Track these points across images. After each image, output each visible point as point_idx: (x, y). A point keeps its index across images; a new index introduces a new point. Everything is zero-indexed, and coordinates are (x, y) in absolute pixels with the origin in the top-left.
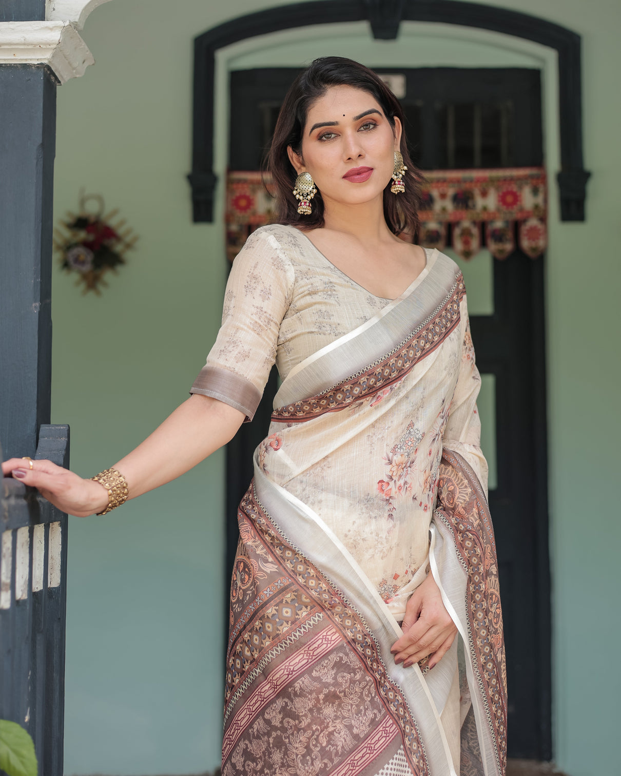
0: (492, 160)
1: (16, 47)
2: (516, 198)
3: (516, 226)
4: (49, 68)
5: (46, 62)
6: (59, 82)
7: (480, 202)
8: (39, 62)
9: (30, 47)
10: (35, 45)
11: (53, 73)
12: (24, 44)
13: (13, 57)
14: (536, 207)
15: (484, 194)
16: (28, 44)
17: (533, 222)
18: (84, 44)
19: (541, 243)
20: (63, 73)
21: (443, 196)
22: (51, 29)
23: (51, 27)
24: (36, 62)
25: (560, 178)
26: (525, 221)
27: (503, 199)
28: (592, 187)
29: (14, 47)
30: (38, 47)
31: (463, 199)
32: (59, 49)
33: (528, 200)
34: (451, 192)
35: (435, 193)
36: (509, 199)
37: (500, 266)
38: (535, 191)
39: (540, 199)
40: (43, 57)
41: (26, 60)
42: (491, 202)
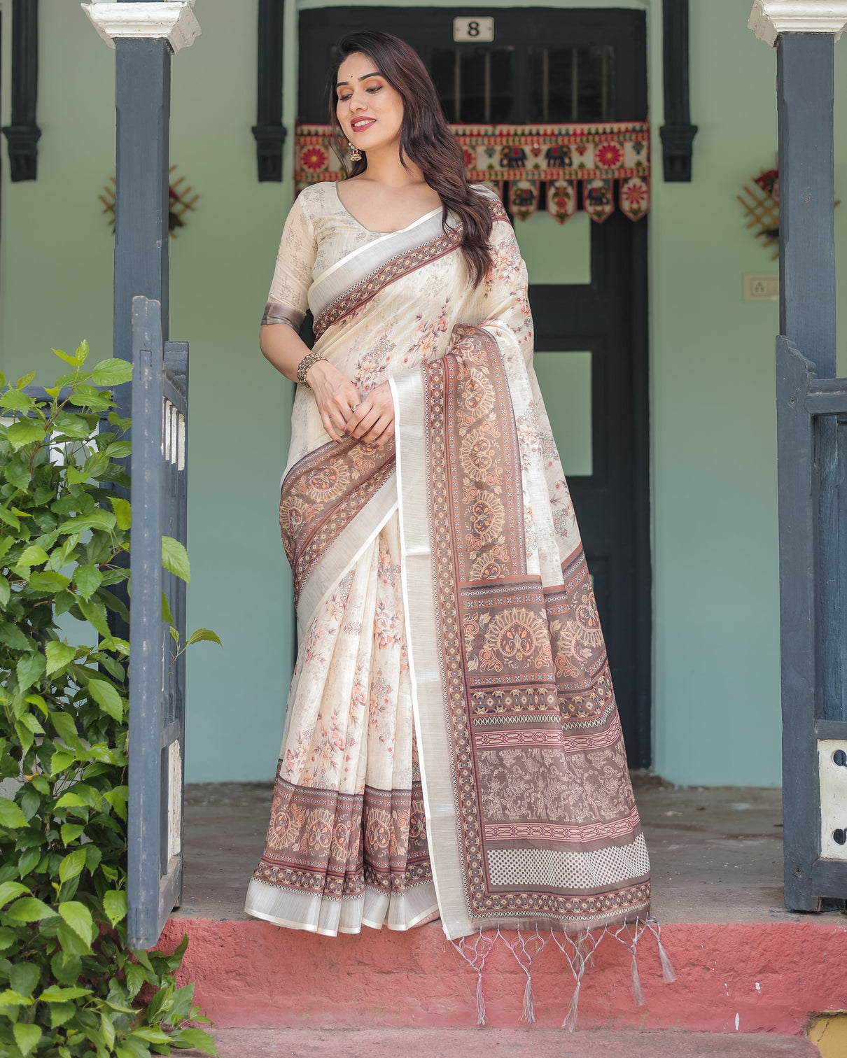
0: (591, 112)
1: (141, 23)
2: (617, 155)
3: (617, 185)
4: (167, 41)
5: (166, 36)
6: (173, 52)
7: (577, 159)
8: (160, 36)
9: (153, 24)
10: (158, 23)
11: (170, 45)
12: (148, 22)
13: (138, 32)
14: (639, 164)
15: (581, 151)
16: (152, 22)
17: (636, 181)
18: (196, 20)
19: (644, 204)
20: (177, 45)
21: (536, 153)
22: (172, 9)
23: (172, 7)
24: (157, 37)
25: (663, 131)
26: (626, 180)
27: (602, 156)
28: (698, 142)
29: (138, 23)
30: (160, 24)
31: (558, 156)
32: (177, 27)
33: (630, 157)
34: (545, 148)
35: (527, 149)
36: (609, 156)
37: (598, 230)
38: (638, 148)
39: (643, 157)
40: (164, 32)
41: (149, 34)
42: (590, 158)
